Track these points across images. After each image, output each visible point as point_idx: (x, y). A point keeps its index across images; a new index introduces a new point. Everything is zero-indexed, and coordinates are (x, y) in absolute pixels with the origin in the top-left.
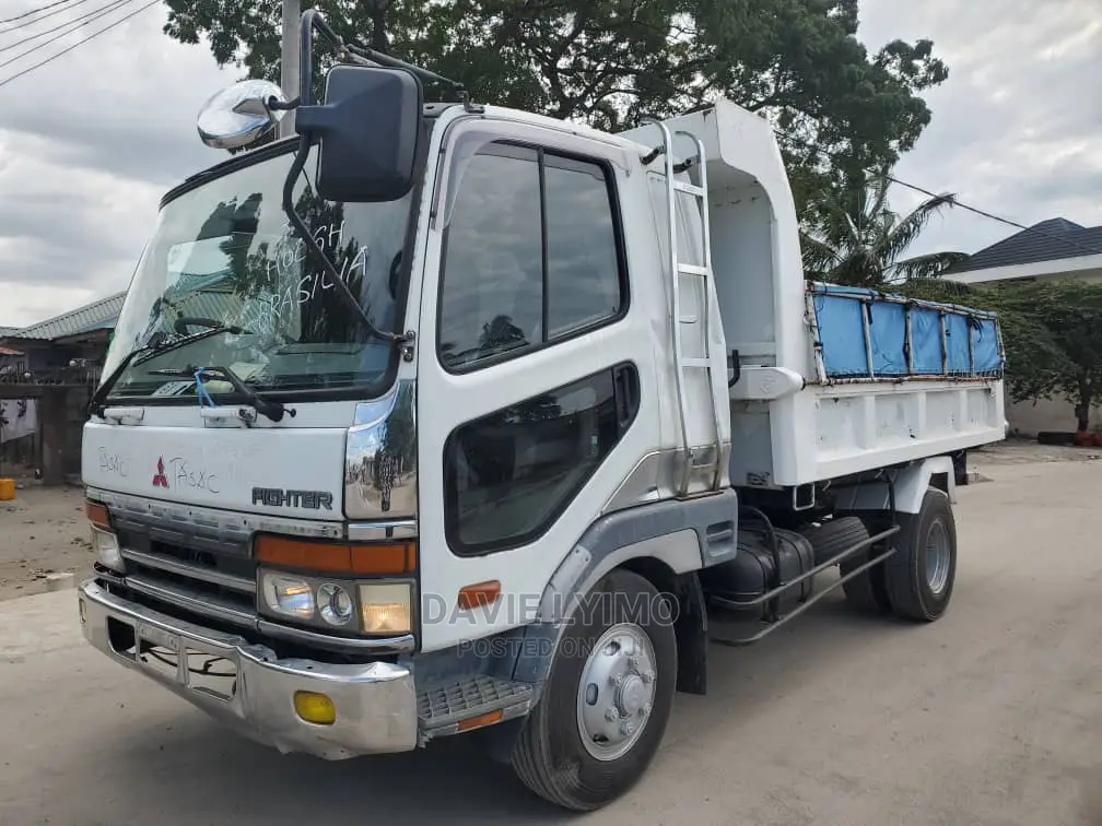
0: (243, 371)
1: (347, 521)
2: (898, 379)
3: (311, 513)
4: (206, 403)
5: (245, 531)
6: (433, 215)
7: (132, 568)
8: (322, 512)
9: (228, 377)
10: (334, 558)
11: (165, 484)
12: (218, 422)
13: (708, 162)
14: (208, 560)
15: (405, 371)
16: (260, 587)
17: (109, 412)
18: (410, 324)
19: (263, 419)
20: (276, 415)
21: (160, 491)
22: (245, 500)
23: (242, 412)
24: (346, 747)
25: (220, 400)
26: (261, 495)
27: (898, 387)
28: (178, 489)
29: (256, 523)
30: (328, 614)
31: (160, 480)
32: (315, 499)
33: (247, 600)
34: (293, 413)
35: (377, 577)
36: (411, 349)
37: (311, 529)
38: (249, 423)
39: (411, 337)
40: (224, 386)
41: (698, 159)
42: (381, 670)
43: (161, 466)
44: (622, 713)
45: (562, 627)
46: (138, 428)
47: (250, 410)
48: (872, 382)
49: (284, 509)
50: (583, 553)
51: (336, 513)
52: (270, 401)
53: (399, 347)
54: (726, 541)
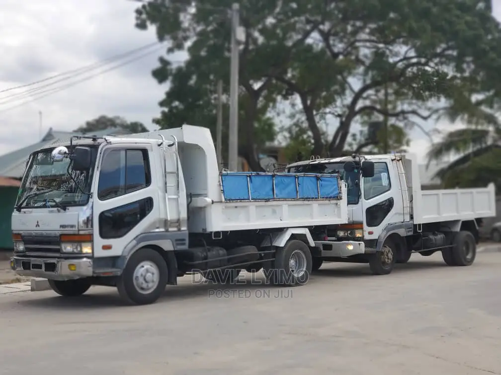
0: (58, 200)
1: (79, 230)
2: (267, 200)
3: (71, 229)
4: (49, 207)
5: (58, 235)
6: (98, 168)
7: (28, 249)
8: (74, 229)
9: (55, 201)
10: (77, 238)
11: (39, 226)
12: (52, 212)
13: (178, 143)
14: (49, 243)
15: (91, 200)
16: (61, 248)
17: (22, 210)
18: (92, 191)
19: (62, 211)
20: (65, 209)
21: (38, 228)
22: (58, 228)
23: (58, 209)
24: (79, 275)
25: (52, 207)
26: (62, 226)
27: (267, 203)
28: (42, 227)
29: (60, 232)
30: (75, 250)
31: (38, 225)
32: (72, 226)
33: (58, 251)
34: (68, 209)
35: (85, 241)
36: (92, 196)
37: (72, 232)
38: (59, 211)
39: (92, 193)
40: (54, 204)
41: (175, 143)
42: (85, 259)
43: (38, 222)
44: (146, 282)
45: (128, 258)
46: (31, 214)
47: (59, 209)
48: (250, 201)
49: (66, 229)
50: (135, 242)
51: (76, 229)
52: (64, 206)
53: (89, 196)
54: (184, 244)
